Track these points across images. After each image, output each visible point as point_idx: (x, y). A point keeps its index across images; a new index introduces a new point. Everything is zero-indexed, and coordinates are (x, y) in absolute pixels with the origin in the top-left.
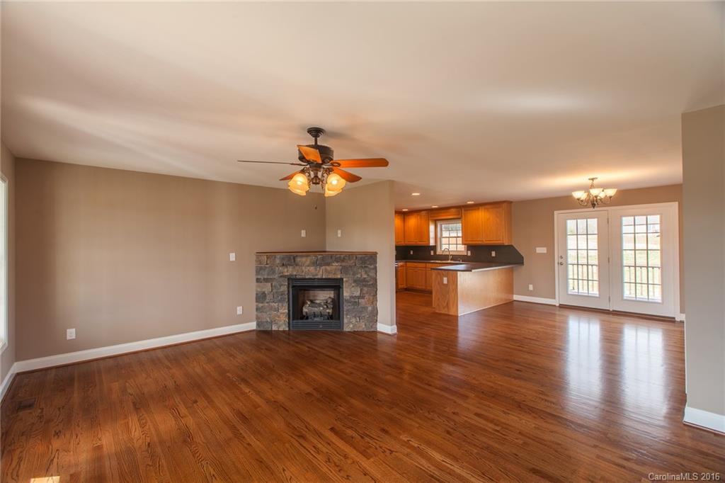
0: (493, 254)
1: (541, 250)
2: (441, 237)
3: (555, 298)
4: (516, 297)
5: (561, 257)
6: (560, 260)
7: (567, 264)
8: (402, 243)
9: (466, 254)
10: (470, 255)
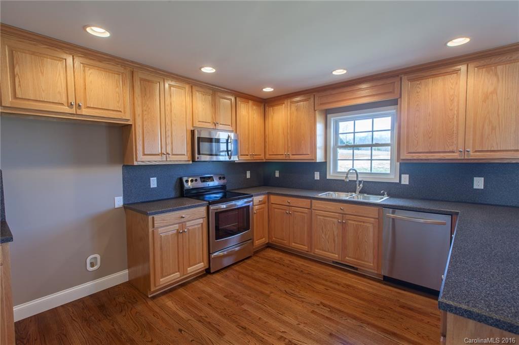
2: (337, 145)
8: (261, 158)
9: (398, 182)
10: (407, 183)
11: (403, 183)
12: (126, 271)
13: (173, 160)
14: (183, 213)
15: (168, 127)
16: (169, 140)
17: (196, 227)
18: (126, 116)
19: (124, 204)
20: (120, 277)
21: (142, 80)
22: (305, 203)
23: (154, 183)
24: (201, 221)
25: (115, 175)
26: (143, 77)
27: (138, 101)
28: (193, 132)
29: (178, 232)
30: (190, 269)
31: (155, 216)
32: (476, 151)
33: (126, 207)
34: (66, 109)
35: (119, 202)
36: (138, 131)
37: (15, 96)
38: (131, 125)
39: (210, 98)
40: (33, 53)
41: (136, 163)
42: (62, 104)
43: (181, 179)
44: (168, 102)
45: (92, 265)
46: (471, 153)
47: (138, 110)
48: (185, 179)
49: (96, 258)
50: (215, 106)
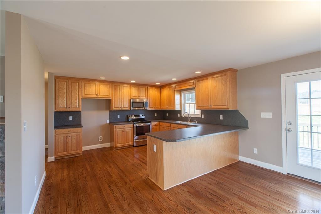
0: (221, 117)
1: (266, 115)
2: (185, 103)
3: (282, 166)
4: (241, 158)
5: (290, 123)
6: (288, 127)
7: (297, 131)
8: (159, 108)
9: (201, 117)
10: (203, 118)
11: (202, 118)
12: (109, 143)
13: (123, 109)
14: (125, 125)
15: (122, 99)
16: (122, 103)
17: (129, 130)
18: (110, 97)
19: (110, 122)
20: (107, 145)
21: (115, 86)
22: (168, 125)
23: (119, 116)
24: (131, 129)
25: (107, 113)
26: (115, 85)
27: (113, 92)
28: (130, 100)
29: (123, 131)
30: (126, 144)
31: (116, 125)
32: (214, 106)
33: (110, 123)
34: (95, 96)
35: (108, 122)
36: (113, 101)
37: (85, 94)
38: (111, 99)
39: (137, 88)
40: (89, 84)
41: (112, 110)
42: (94, 95)
43: (128, 115)
44: (122, 91)
45: (100, 140)
46: (212, 107)
47: (113, 95)
48: (129, 116)
49: (101, 138)
50: (139, 91)
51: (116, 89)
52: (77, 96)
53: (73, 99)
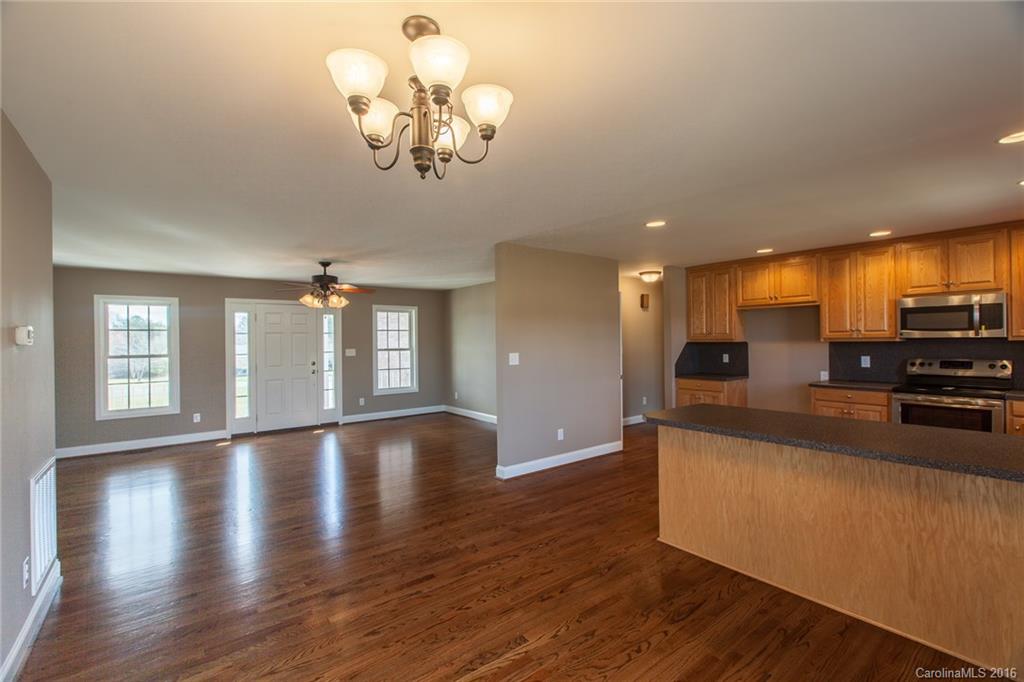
13: (867, 336)
14: (851, 394)
15: (860, 302)
16: (862, 316)
18: (815, 298)
19: (831, 378)
21: (831, 261)
23: (865, 362)
26: (833, 257)
27: (825, 282)
28: (897, 302)
33: (832, 381)
34: (769, 301)
35: (826, 375)
36: (826, 311)
37: (744, 300)
38: (818, 306)
40: (753, 271)
42: (765, 299)
43: (906, 361)
44: (860, 275)
48: (909, 362)
51: (835, 272)
52: (725, 306)
53: (718, 313)
